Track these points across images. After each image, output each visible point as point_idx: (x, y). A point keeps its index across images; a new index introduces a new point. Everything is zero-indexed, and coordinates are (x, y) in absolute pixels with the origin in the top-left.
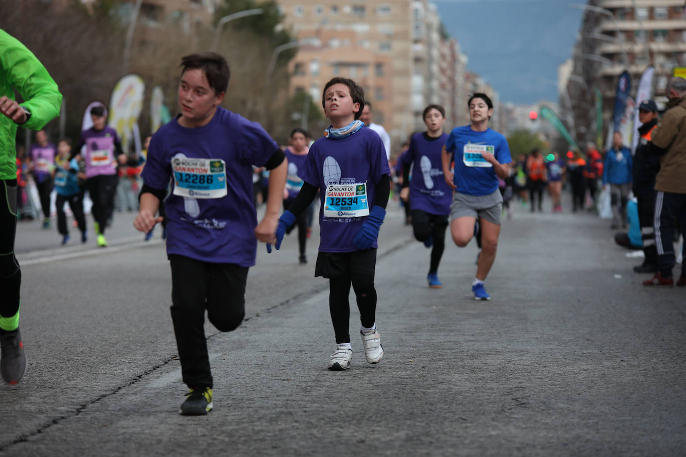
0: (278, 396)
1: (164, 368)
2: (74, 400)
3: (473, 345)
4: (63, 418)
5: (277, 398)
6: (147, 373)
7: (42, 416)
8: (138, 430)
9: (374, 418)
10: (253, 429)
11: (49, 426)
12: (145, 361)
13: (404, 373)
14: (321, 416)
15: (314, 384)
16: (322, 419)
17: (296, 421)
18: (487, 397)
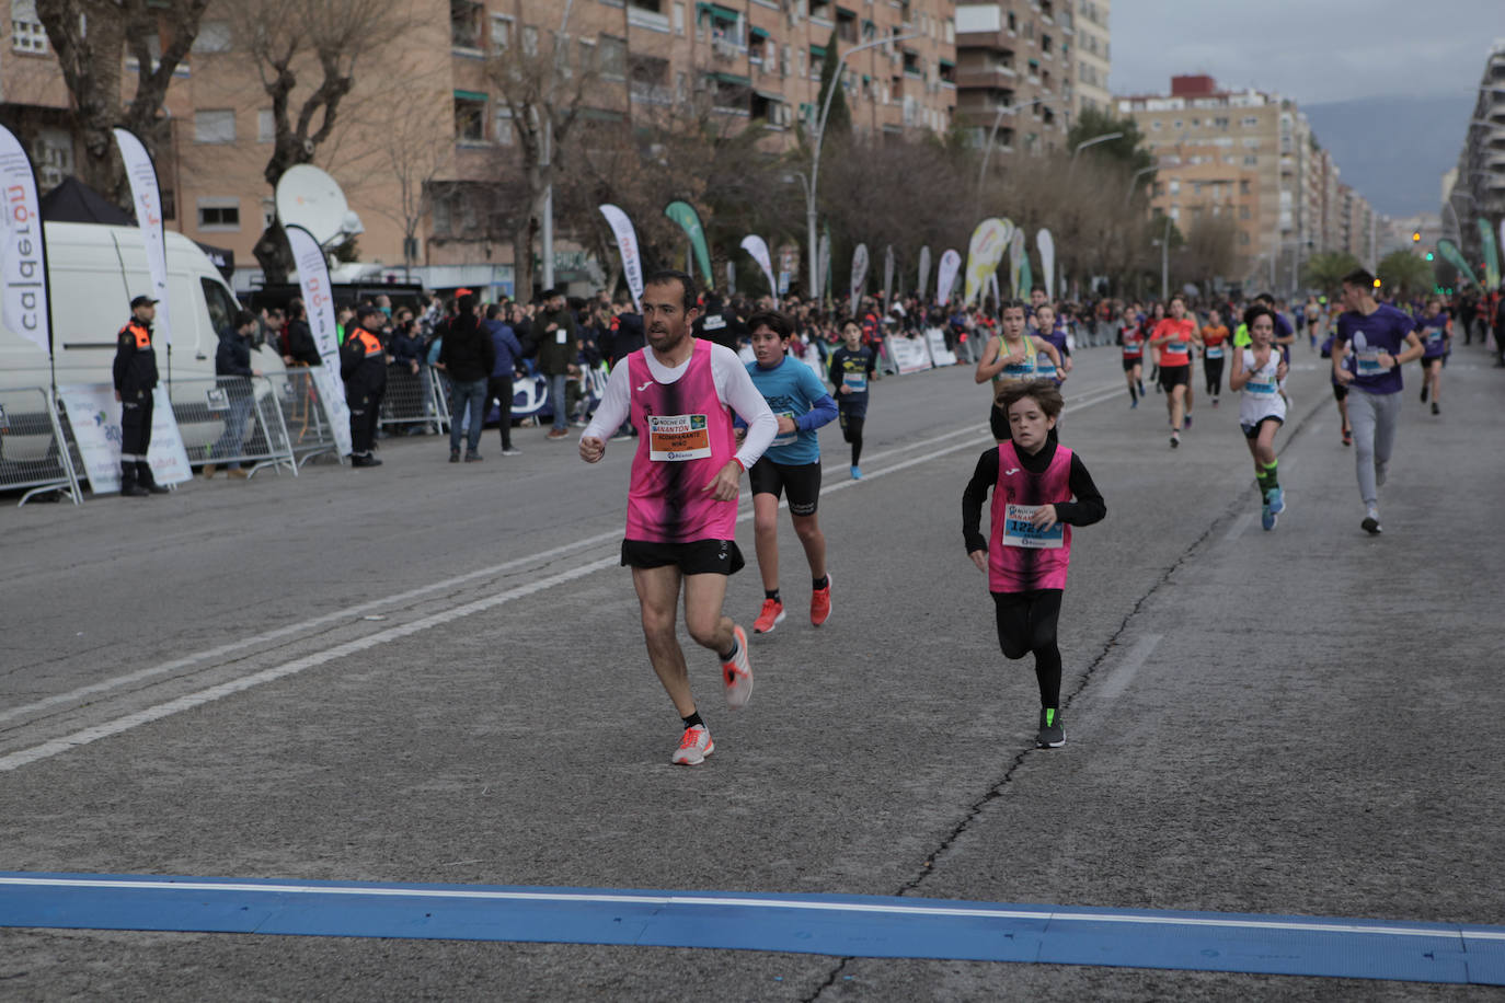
0: (1248, 718)
1: (1108, 660)
2: (1029, 721)
3: (1439, 620)
4: (1025, 752)
5: (1249, 722)
6: (1091, 671)
7: (1002, 749)
8: (1112, 780)
9: (1368, 765)
10: (1239, 783)
11: (1015, 768)
12: (1083, 648)
13: (1378, 675)
14: (1307, 759)
15: (1281, 695)
16: (1310, 763)
17: (1283, 768)
18: (1486, 723)
